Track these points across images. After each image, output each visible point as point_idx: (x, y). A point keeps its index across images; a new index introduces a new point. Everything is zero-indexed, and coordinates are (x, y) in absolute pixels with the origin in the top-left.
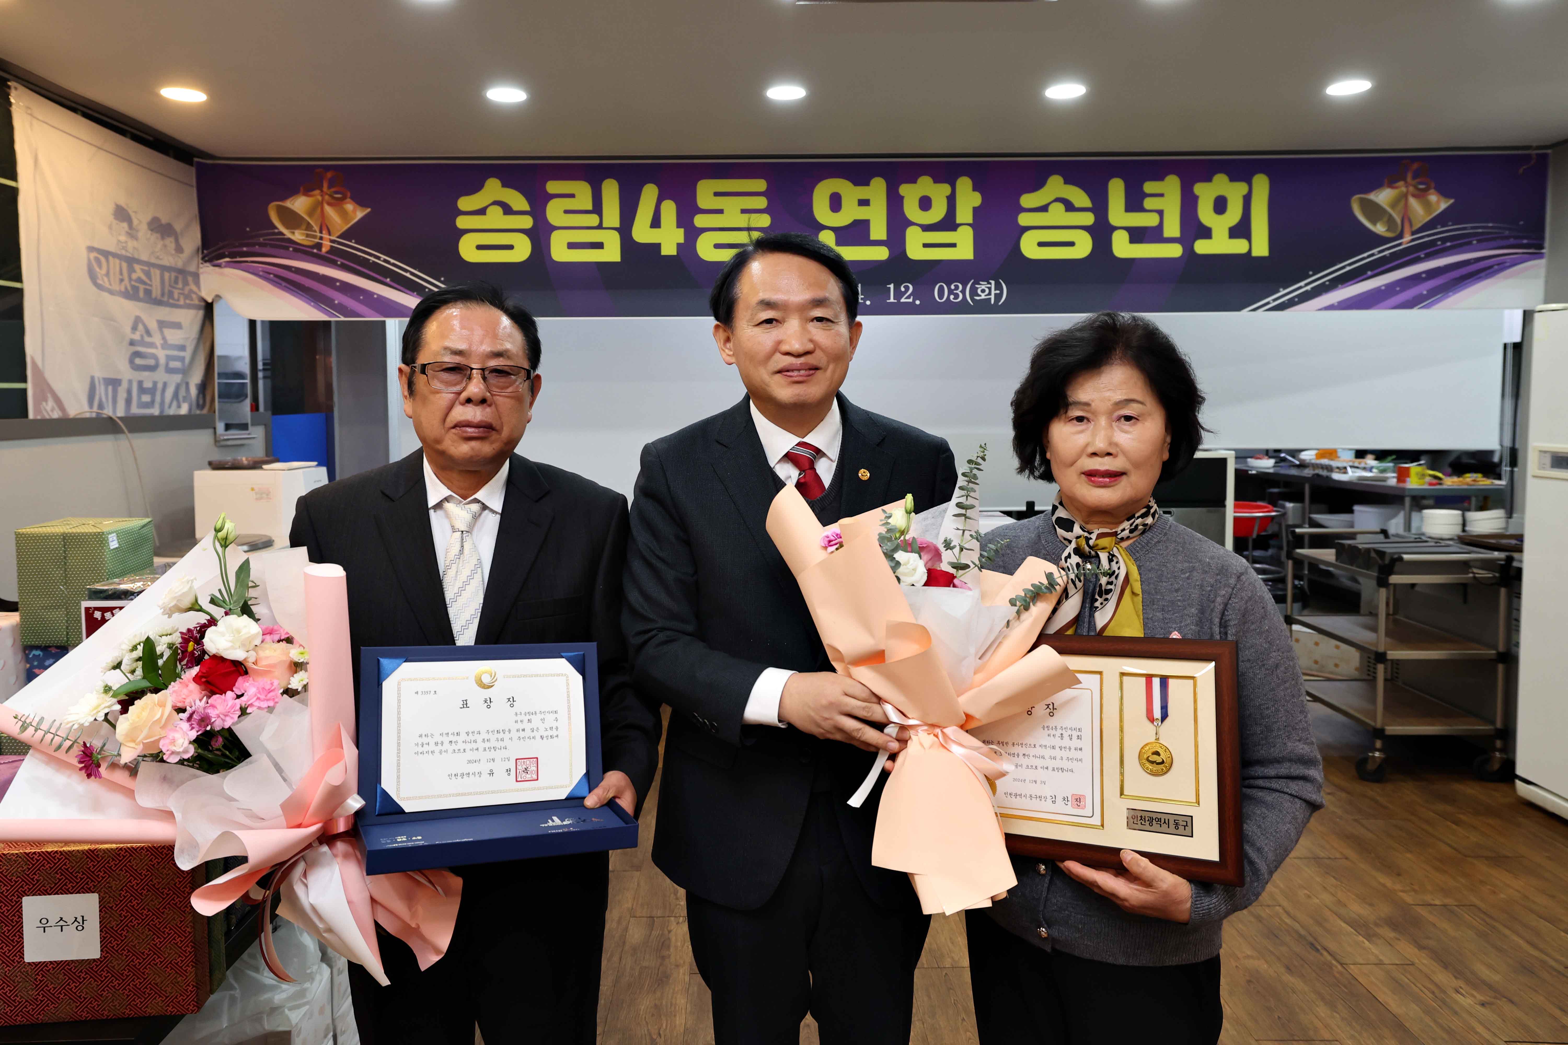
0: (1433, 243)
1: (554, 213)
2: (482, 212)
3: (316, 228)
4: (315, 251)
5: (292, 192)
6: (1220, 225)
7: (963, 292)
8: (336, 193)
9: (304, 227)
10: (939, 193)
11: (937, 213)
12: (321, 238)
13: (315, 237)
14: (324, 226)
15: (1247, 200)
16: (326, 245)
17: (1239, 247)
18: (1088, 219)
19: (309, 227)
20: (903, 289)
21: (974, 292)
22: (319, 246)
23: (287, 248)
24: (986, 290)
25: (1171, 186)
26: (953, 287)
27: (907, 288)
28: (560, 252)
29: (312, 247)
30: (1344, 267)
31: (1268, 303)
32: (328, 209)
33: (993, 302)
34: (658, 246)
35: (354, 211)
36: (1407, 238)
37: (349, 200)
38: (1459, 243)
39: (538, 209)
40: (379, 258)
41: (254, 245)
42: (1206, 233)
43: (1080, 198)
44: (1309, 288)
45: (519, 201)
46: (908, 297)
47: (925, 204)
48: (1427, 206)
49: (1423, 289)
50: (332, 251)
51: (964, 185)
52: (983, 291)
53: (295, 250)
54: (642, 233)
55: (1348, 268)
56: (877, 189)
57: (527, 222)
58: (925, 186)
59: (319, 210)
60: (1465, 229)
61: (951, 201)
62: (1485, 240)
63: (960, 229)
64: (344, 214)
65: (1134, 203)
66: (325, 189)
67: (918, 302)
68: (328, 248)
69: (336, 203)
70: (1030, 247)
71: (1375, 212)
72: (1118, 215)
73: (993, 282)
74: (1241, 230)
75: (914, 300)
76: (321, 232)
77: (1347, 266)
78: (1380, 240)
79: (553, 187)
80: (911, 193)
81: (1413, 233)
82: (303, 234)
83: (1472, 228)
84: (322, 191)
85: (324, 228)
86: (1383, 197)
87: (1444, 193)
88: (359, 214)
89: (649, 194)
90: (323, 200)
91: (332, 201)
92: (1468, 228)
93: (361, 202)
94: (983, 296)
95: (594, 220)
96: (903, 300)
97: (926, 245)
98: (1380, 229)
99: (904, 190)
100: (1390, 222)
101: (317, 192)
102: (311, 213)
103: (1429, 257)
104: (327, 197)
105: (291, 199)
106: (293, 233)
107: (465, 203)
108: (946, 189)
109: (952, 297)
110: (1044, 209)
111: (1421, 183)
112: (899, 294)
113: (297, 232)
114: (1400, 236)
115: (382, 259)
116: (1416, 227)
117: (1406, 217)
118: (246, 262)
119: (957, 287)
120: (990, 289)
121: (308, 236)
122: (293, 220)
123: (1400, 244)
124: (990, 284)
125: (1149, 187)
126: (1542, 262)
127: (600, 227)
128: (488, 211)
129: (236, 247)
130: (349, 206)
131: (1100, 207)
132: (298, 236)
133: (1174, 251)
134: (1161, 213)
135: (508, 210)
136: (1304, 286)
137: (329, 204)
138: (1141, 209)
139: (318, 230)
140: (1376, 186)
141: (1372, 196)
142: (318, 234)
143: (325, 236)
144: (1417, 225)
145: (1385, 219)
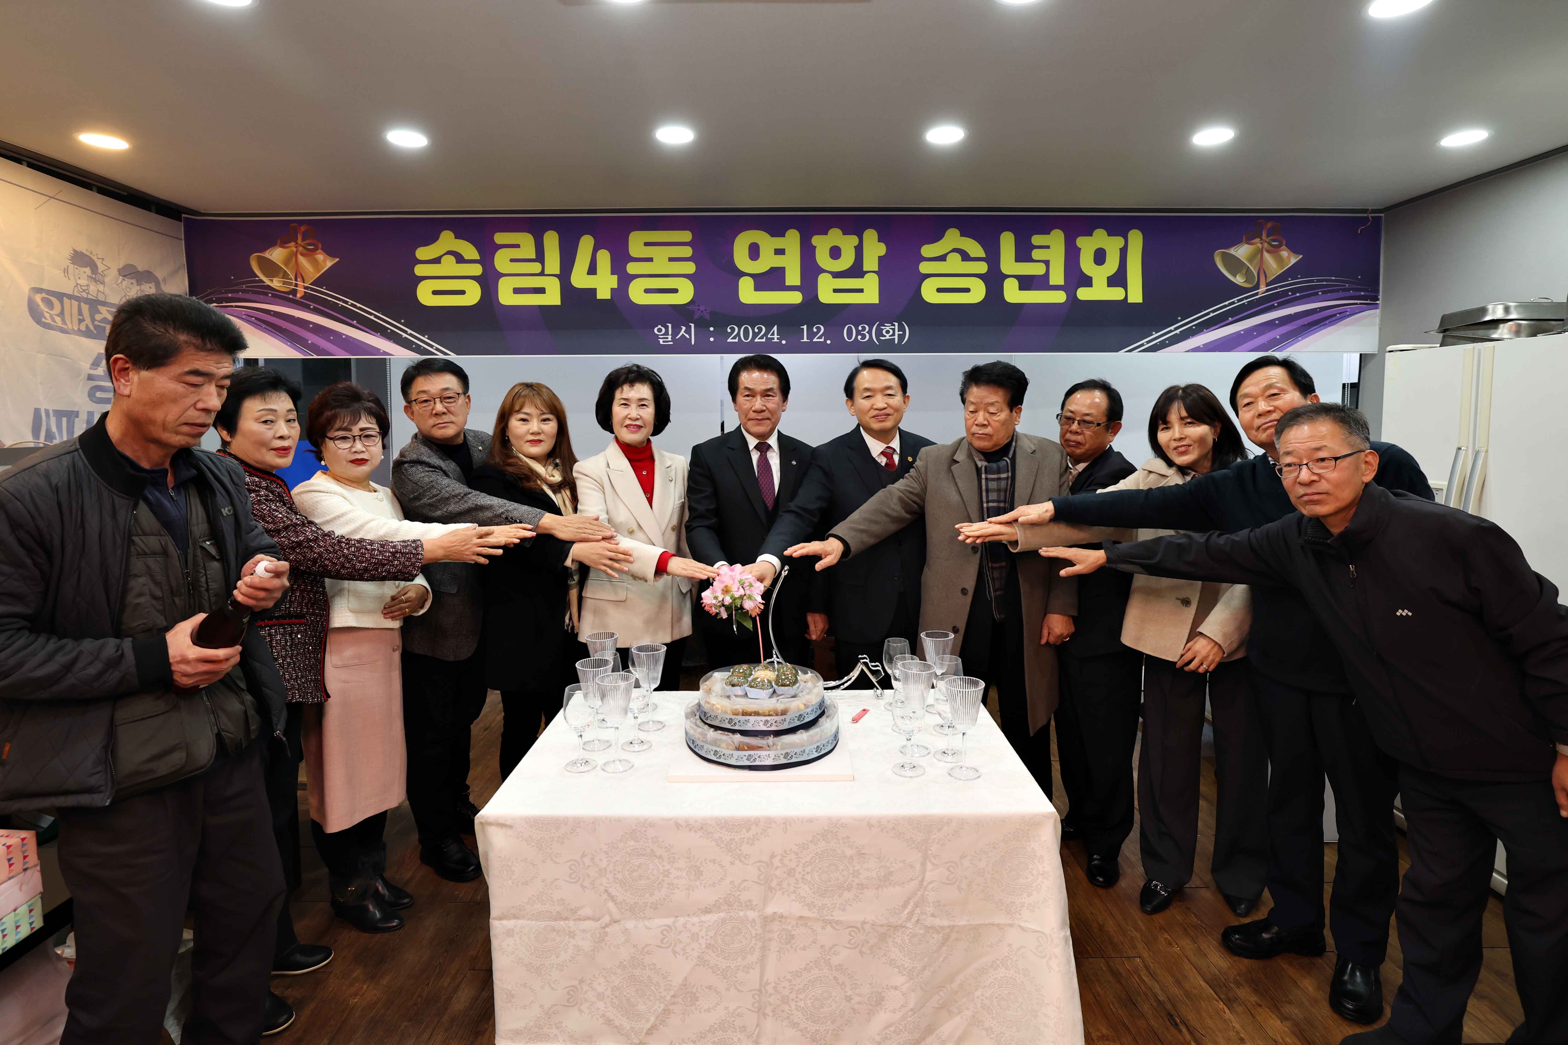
0: (1285, 293)
1: (502, 261)
2: (437, 261)
3: (292, 276)
4: (291, 296)
5: (271, 244)
6: (1100, 274)
7: (870, 332)
8: (310, 245)
9: (281, 275)
10: (847, 244)
11: (846, 261)
12: (296, 285)
13: (291, 284)
14: (299, 275)
15: (1124, 252)
16: (301, 292)
17: (1116, 294)
18: (982, 268)
19: (285, 275)
20: (815, 330)
21: (879, 333)
22: (294, 292)
23: (266, 294)
24: (891, 331)
25: (1056, 240)
26: (860, 328)
27: (819, 329)
28: (506, 296)
29: (288, 293)
30: (1208, 314)
31: (1142, 345)
32: (301, 259)
33: (896, 342)
34: (594, 291)
35: (325, 261)
36: (1263, 288)
37: (320, 251)
38: (1308, 294)
39: (487, 259)
40: (346, 302)
41: (237, 291)
42: (1087, 282)
43: (975, 249)
44: (1178, 331)
45: (469, 251)
46: (820, 337)
47: (835, 253)
48: (1280, 261)
49: (1276, 333)
50: (306, 296)
51: (871, 236)
52: (888, 332)
53: (274, 296)
54: (580, 279)
55: (1212, 315)
56: (792, 240)
57: (477, 270)
58: (835, 236)
59: (294, 259)
60: (1312, 281)
61: (859, 250)
62: (1329, 292)
63: (867, 276)
64: (316, 264)
65: (1023, 254)
66: (299, 241)
67: (829, 342)
68: (303, 294)
69: (309, 254)
70: (930, 293)
71: (1235, 265)
72: (1008, 264)
73: (896, 324)
74: (1118, 279)
75: (825, 340)
76: (296, 280)
77: (1211, 312)
78: (1240, 290)
79: (500, 238)
80: (822, 244)
81: (1267, 285)
82: (280, 282)
83: (1318, 281)
84: (297, 243)
85: (299, 276)
86: (1242, 251)
87: (1294, 250)
88: (327, 263)
89: (586, 244)
90: (297, 251)
91: (305, 252)
92: (1315, 280)
93: (330, 253)
94: (888, 337)
95: (536, 267)
96: (815, 340)
97: (835, 291)
98: (1239, 280)
99: (816, 240)
100: (1248, 274)
101: (293, 244)
102: (287, 262)
103: (1282, 305)
104: (301, 249)
105: (269, 251)
106: (272, 280)
107: (422, 253)
108: (854, 240)
109: (859, 337)
110: (943, 258)
111: (1274, 241)
112: (811, 335)
113: (275, 279)
114: (1257, 287)
115: (350, 304)
116: (1269, 280)
117: (1262, 271)
118: (232, 306)
119: (864, 329)
120: (894, 330)
121: (284, 283)
122: (271, 269)
123: (1257, 294)
124: (894, 325)
125: (1037, 240)
126: (1377, 312)
127: (542, 274)
128: (443, 259)
129: (223, 293)
130: (320, 257)
131: (993, 257)
132: (276, 283)
133: (1060, 297)
134: (1047, 263)
135: (460, 259)
136: (1173, 330)
137: (302, 255)
138: (1030, 260)
139: (293, 279)
140: (1236, 242)
141: (1232, 251)
142: (294, 282)
143: (300, 283)
144: (1271, 278)
145: (1244, 272)
